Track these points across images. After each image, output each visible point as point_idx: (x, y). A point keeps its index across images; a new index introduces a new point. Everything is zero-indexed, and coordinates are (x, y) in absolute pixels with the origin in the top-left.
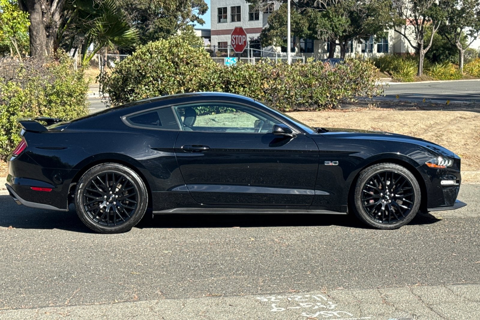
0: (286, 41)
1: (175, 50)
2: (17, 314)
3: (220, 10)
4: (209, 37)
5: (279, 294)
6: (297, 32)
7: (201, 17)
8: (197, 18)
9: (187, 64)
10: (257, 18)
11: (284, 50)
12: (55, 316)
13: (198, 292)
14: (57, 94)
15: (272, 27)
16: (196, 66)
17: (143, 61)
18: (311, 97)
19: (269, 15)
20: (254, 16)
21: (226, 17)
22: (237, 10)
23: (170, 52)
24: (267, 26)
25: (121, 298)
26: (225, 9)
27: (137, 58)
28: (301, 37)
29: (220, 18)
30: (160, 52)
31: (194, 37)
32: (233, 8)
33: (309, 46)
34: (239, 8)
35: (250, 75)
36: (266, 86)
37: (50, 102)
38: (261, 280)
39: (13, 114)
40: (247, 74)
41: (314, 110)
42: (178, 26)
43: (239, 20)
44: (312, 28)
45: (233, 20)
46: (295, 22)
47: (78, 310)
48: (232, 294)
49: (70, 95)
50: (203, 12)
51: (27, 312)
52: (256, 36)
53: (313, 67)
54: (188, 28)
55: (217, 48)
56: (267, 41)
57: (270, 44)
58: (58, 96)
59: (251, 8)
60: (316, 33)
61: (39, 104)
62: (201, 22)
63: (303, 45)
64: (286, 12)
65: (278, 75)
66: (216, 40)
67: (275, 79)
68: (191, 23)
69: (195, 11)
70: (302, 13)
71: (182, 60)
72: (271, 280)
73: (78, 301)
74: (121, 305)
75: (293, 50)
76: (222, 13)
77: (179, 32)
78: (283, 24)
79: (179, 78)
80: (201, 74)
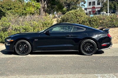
0: (107, 10)
1: (76, 13)
2: (33, 76)
3: (89, 3)
4: (86, 10)
5: (101, 74)
6: (110, 8)
7: (84, 5)
8: (83, 5)
9: (79, 16)
10: (100, 4)
11: (107, 12)
12: (43, 77)
13: (79, 73)
14: (45, 24)
15: (103, 7)
16: (82, 17)
17: (68, 16)
18: (113, 24)
19: (103, 4)
20: (98, 4)
21: (91, 5)
22: (94, 3)
23: (75, 13)
24: (102, 6)
25: (59, 74)
26: (91, 2)
27: (66, 15)
28: (112, 9)
29: (89, 5)
30: (72, 13)
31: (82, 10)
32: (93, 2)
33: (114, 11)
34: (94, 2)
35: (96, 19)
36: (101, 22)
37: (44, 26)
38: (96, 70)
39: (35, 29)
40: (95, 18)
41: (114, 28)
42: (78, 7)
43: (95, 5)
44: (115, 6)
45: (93, 5)
46: (110, 5)
47: (48, 76)
48: (88, 73)
49: (49, 24)
50: (85, 3)
51: (36, 76)
52: (99, 9)
53: (114, 16)
54: (80, 8)
55: (88, 13)
56: (102, 10)
57: (103, 11)
58: (46, 24)
59: (98, 2)
60: (116, 8)
61: (41, 27)
62: (84, 6)
63: (112, 11)
64: (107, 2)
65: (104, 19)
66: (88, 10)
67: (103, 20)
68: (81, 6)
69: (83, 3)
70: (112, 3)
71: (78, 15)
72: (99, 71)
73: (49, 74)
74: (59, 75)
75: (109, 13)
76: (90, 3)
77: (78, 9)
78: (107, 5)
79: (77, 20)
80: (83, 19)
